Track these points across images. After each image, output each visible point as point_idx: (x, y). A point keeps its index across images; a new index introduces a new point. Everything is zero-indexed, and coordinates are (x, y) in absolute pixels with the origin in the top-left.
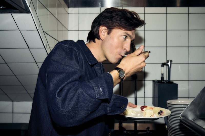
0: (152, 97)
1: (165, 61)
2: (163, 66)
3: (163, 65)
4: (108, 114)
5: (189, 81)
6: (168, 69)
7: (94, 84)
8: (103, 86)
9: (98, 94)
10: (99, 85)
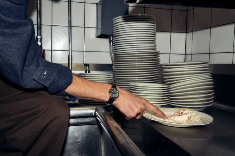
7: (43, 65)
8: (51, 72)
9: (38, 75)
10: (48, 68)
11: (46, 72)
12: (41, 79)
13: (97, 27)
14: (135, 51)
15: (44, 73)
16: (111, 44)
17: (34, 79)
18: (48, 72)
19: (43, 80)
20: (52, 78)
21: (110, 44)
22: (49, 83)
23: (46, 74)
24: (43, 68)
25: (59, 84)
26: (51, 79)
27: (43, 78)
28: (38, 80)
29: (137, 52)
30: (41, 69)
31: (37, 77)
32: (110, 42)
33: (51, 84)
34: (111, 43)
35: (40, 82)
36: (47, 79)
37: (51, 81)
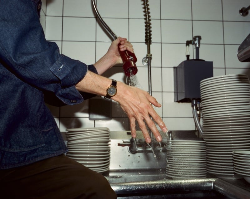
0: (173, 91)
1: (191, 39)
2: (189, 45)
3: (188, 43)
4: (56, 95)
5: (225, 68)
6: (195, 50)
7: (61, 59)
8: (67, 67)
9: (54, 68)
10: (64, 63)
11: (62, 66)
12: (56, 72)
13: (177, 90)
14: (228, 114)
15: (60, 67)
16: (195, 109)
17: (50, 71)
18: (65, 66)
19: (58, 73)
20: (67, 72)
21: (193, 109)
22: (63, 77)
23: (62, 68)
24: (61, 62)
25: (71, 79)
26: (65, 73)
27: (58, 71)
28: (53, 72)
29: (230, 116)
30: (58, 62)
31: (53, 69)
32: (193, 106)
33: (64, 78)
34: (195, 107)
35: (55, 74)
36: (62, 72)
37: (65, 75)
